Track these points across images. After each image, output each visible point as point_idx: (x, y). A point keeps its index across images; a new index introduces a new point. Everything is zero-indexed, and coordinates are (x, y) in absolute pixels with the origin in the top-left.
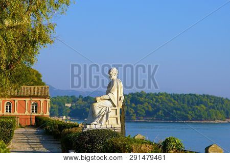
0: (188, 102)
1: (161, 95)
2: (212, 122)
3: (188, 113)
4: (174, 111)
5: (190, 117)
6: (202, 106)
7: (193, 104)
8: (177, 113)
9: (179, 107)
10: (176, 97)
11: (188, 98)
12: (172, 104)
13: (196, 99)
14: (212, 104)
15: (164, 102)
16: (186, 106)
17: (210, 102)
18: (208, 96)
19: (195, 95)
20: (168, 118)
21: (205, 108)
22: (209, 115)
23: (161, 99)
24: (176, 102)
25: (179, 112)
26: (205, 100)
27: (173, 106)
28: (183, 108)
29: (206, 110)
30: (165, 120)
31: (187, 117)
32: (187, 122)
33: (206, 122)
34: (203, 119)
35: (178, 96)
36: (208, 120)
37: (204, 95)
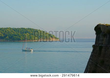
0: (21, 32)
1: (8, 29)
2: (32, 41)
3: (21, 37)
4: (14, 36)
5: (21, 39)
6: (28, 34)
7: (23, 33)
8: (15, 37)
9: (16, 34)
10: (15, 30)
11: (21, 30)
12: (13, 33)
13: (25, 30)
14: (32, 33)
15: (9, 32)
16: (20, 34)
17: (31, 32)
18: (30, 29)
19: (24, 28)
20: (11, 40)
21: (29, 34)
22: (31, 38)
23: (7, 30)
24: (15, 32)
25: (16, 37)
26: (29, 31)
27: (13, 34)
28: (18, 35)
29: (29, 36)
30: (10, 40)
31: (20, 39)
32: (20, 41)
33: (29, 41)
34: (28, 40)
35: (16, 29)
36: (30, 40)
37: (28, 28)
